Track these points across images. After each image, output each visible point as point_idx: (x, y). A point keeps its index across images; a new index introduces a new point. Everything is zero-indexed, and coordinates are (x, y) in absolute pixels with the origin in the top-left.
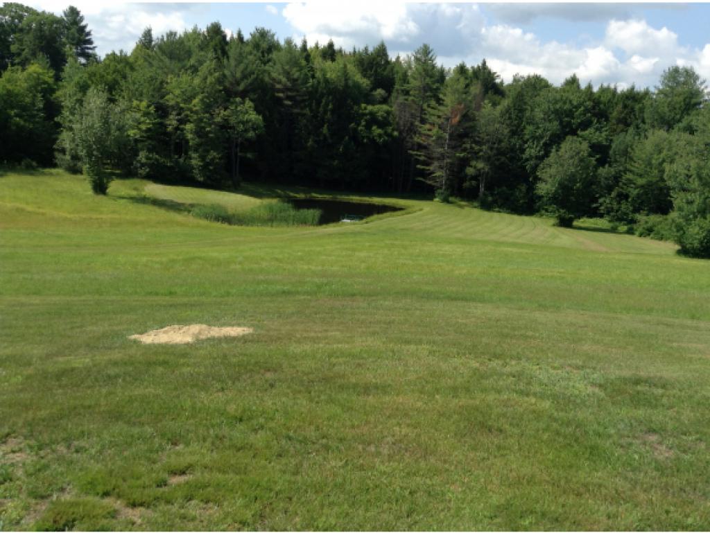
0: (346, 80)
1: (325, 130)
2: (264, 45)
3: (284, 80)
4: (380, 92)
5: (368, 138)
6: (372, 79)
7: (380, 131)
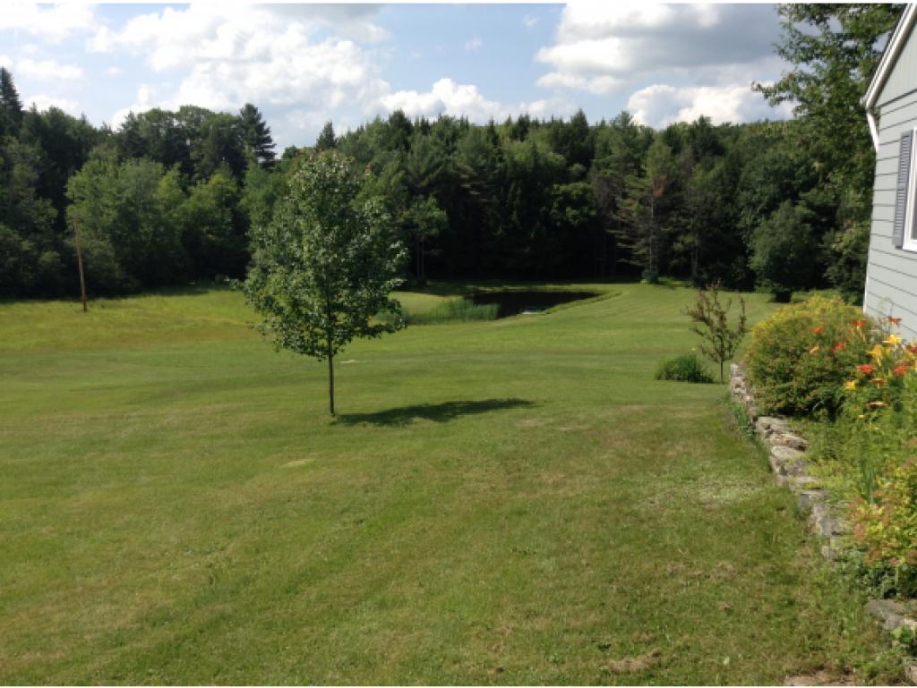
0: (536, 161)
1: (514, 217)
2: (449, 133)
3: (470, 169)
4: (577, 167)
5: (561, 220)
6: (568, 153)
7: (575, 212)
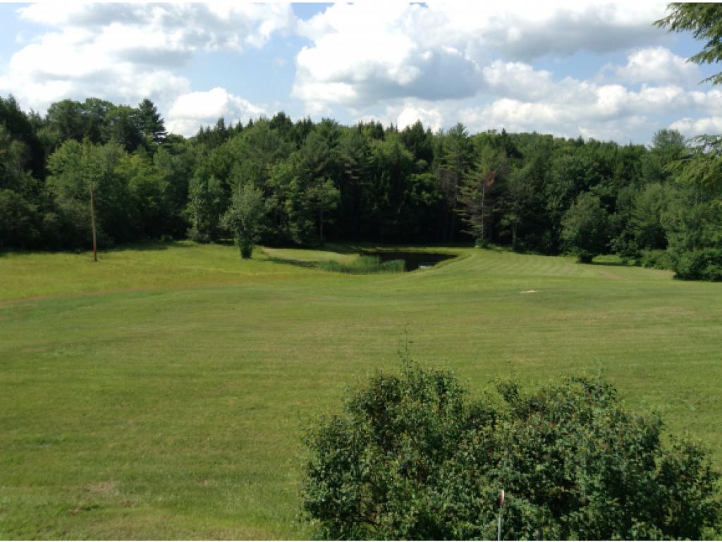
0: (398, 156)
1: (386, 197)
2: (331, 132)
3: (352, 160)
4: (422, 162)
5: (420, 202)
6: (415, 151)
7: (428, 195)
